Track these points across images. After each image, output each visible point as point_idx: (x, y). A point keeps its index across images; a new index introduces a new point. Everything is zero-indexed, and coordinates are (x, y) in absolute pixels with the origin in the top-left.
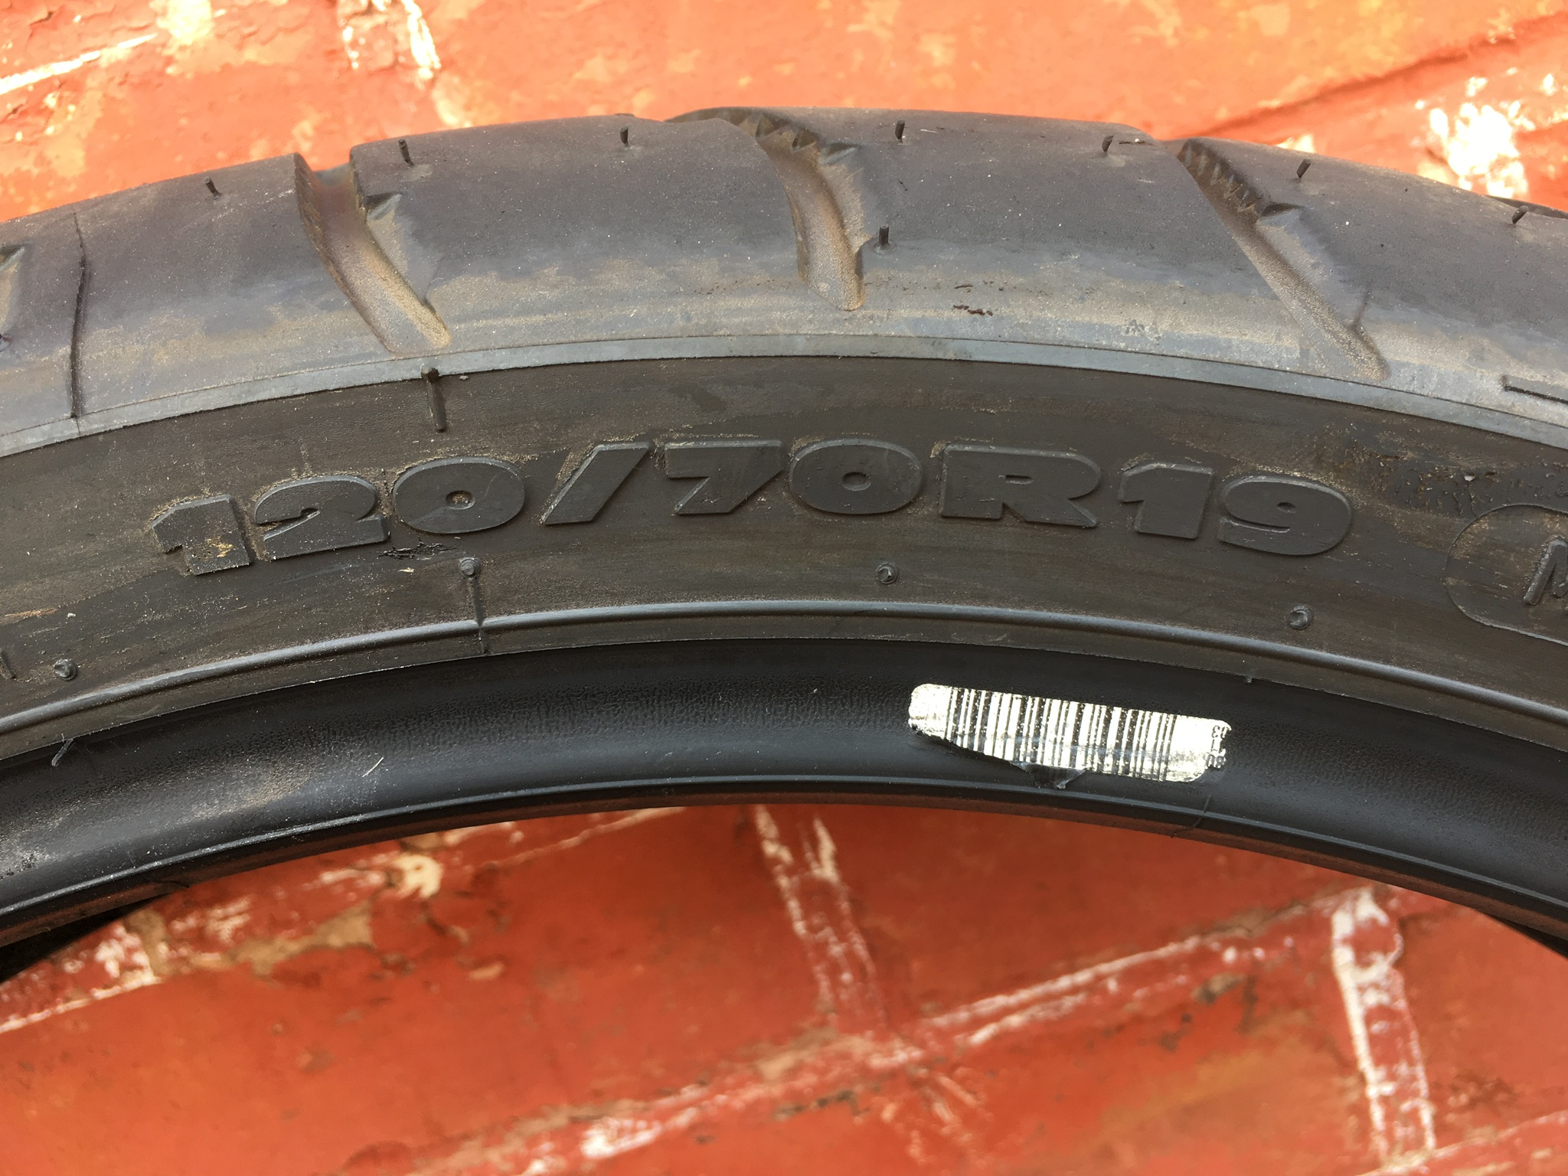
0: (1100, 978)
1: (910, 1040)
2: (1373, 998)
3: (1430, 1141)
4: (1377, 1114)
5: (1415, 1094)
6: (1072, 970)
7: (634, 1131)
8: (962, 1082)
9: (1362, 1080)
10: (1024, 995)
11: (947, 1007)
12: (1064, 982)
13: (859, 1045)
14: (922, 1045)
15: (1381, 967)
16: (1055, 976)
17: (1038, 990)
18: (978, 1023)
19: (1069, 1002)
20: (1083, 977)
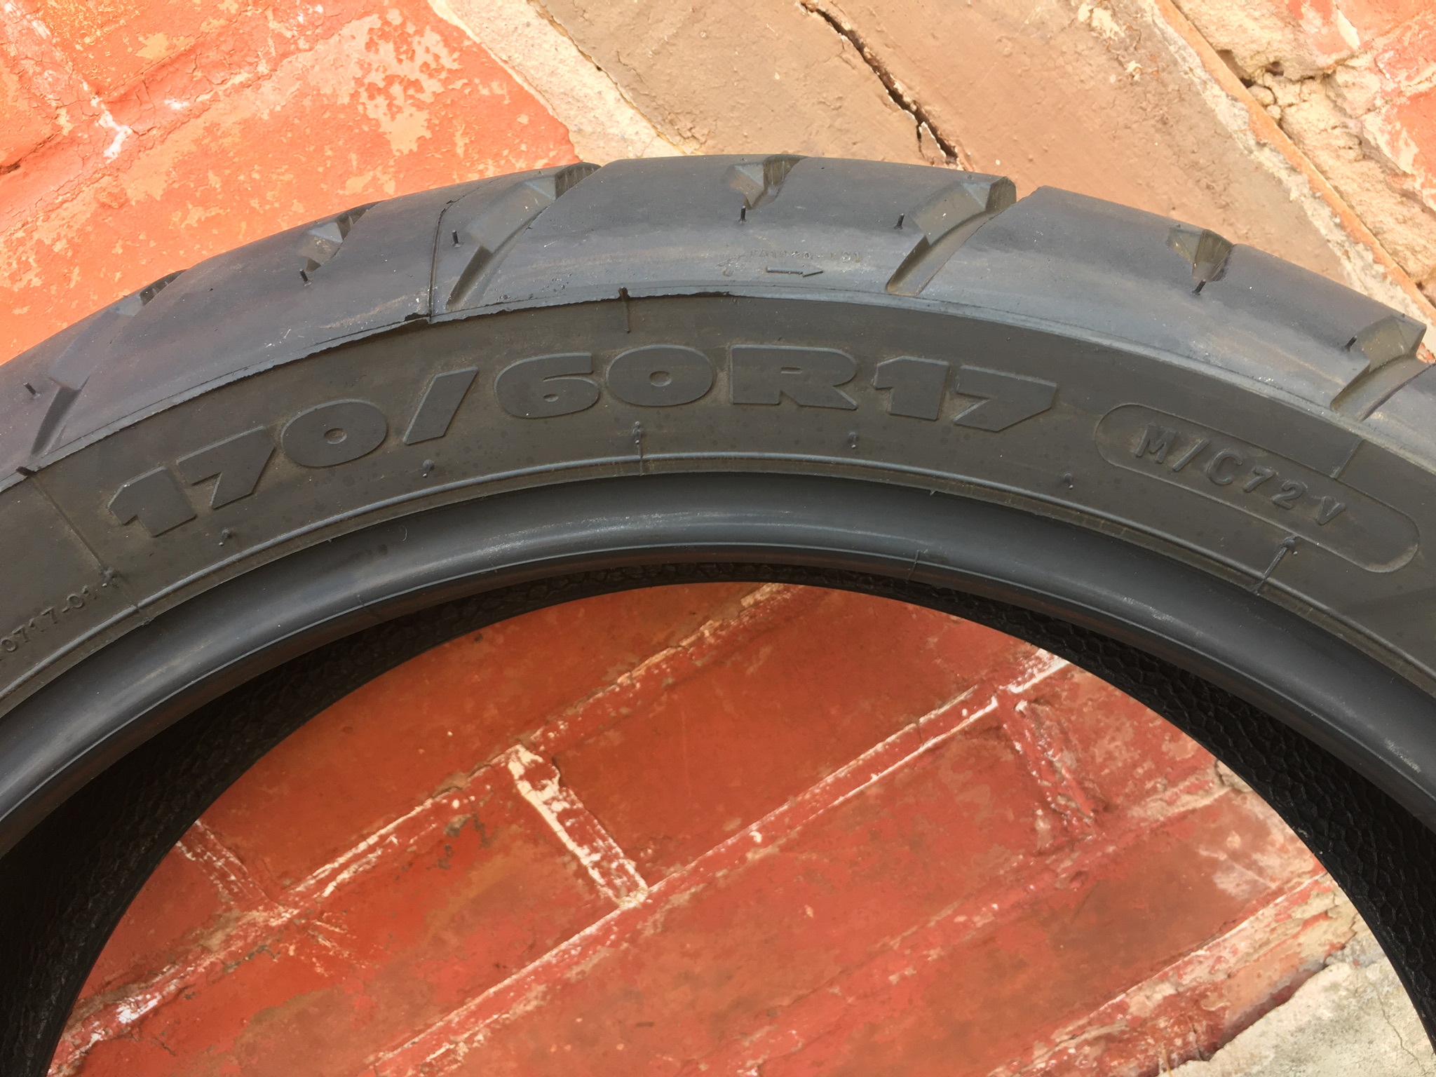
0: (383, 838)
1: (287, 904)
2: (559, 806)
3: (642, 883)
4: (595, 874)
5: (616, 856)
6: (364, 838)
7: (146, 1001)
8: (328, 921)
9: (575, 857)
10: (342, 860)
11: (299, 880)
12: (362, 846)
13: (258, 915)
14: (296, 906)
15: (552, 788)
16: (356, 844)
17: (349, 855)
18: (323, 884)
19: (372, 857)
20: (372, 840)
